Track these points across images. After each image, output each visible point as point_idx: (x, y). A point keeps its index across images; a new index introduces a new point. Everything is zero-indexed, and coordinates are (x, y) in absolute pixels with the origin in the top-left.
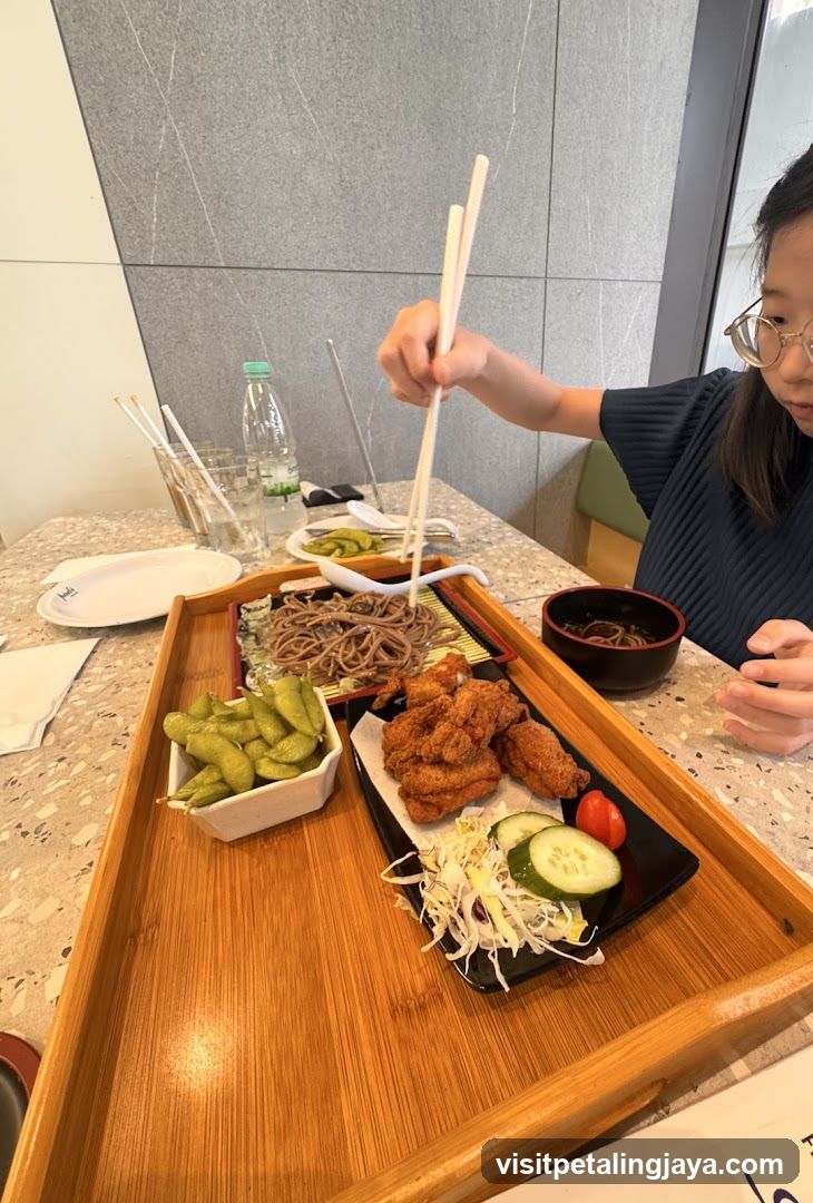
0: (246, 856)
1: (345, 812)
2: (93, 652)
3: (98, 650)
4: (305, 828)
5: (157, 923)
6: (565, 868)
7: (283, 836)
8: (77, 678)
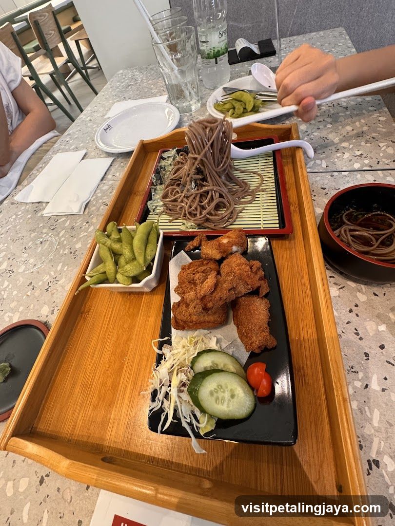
0: (121, 299)
1: (161, 295)
2: (111, 165)
3: (113, 165)
4: (144, 296)
5: (88, 312)
6: (217, 398)
7: (136, 296)
8: (102, 180)
